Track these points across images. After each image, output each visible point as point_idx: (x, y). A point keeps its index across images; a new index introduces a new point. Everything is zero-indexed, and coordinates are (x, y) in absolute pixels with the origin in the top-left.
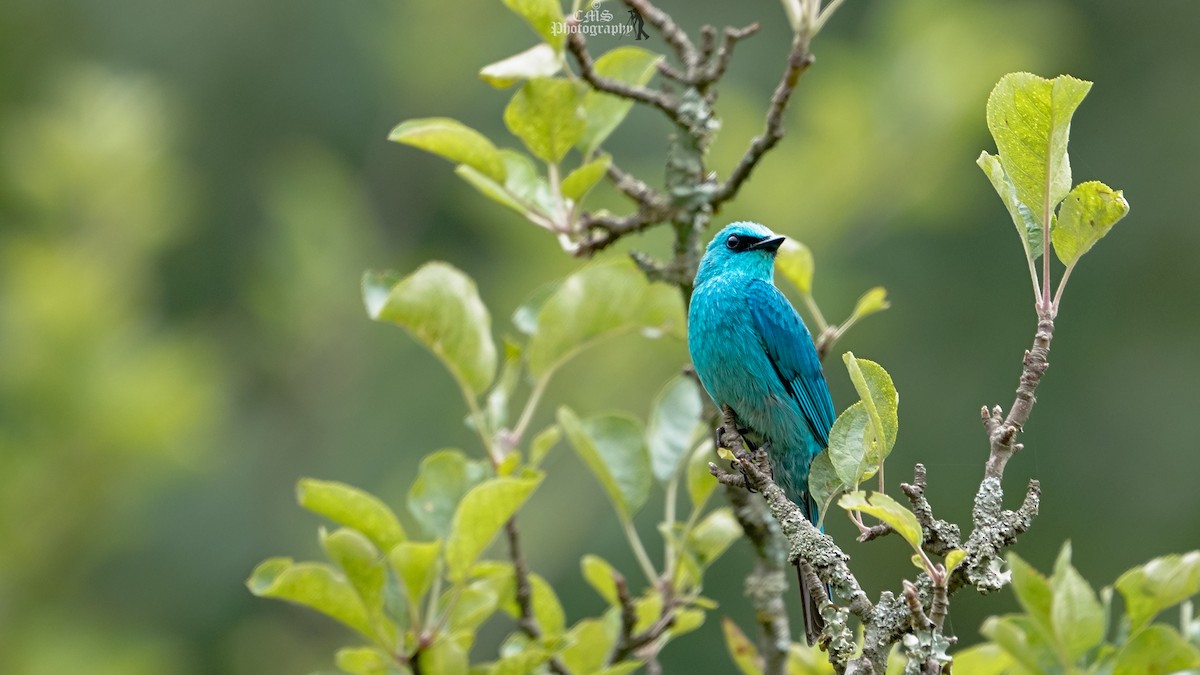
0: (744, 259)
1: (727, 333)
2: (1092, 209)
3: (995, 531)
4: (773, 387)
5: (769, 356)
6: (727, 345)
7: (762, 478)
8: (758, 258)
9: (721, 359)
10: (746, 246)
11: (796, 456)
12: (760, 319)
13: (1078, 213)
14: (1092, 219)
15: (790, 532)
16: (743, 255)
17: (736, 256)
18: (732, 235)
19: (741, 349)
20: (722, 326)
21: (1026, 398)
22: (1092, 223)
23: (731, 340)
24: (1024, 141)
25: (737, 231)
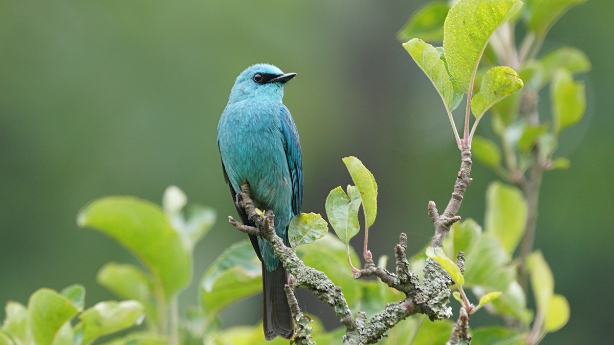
0: (268, 89)
1: (266, 134)
2: (497, 84)
3: (443, 281)
4: (284, 173)
5: (286, 152)
6: (265, 142)
7: (271, 230)
8: (277, 87)
9: (259, 150)
10: (269, 80)
11: (282, 219)
12: (285, 127)
13: (489, 85)
14: (496, 90)
15: (291, 267)
16: (267, 86)
17: (262, 86)
18: (257, 74)
19: (273, 146)
20: (262, 130)
21: (458, 198)
22: (495, 92)
23: (268, 139)
24: (471, 35)
25: (261, 71)
